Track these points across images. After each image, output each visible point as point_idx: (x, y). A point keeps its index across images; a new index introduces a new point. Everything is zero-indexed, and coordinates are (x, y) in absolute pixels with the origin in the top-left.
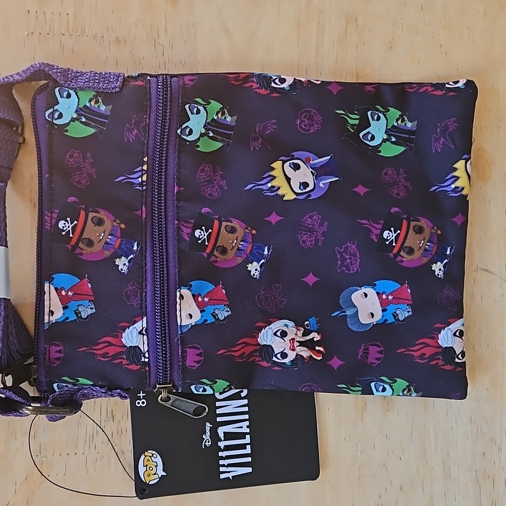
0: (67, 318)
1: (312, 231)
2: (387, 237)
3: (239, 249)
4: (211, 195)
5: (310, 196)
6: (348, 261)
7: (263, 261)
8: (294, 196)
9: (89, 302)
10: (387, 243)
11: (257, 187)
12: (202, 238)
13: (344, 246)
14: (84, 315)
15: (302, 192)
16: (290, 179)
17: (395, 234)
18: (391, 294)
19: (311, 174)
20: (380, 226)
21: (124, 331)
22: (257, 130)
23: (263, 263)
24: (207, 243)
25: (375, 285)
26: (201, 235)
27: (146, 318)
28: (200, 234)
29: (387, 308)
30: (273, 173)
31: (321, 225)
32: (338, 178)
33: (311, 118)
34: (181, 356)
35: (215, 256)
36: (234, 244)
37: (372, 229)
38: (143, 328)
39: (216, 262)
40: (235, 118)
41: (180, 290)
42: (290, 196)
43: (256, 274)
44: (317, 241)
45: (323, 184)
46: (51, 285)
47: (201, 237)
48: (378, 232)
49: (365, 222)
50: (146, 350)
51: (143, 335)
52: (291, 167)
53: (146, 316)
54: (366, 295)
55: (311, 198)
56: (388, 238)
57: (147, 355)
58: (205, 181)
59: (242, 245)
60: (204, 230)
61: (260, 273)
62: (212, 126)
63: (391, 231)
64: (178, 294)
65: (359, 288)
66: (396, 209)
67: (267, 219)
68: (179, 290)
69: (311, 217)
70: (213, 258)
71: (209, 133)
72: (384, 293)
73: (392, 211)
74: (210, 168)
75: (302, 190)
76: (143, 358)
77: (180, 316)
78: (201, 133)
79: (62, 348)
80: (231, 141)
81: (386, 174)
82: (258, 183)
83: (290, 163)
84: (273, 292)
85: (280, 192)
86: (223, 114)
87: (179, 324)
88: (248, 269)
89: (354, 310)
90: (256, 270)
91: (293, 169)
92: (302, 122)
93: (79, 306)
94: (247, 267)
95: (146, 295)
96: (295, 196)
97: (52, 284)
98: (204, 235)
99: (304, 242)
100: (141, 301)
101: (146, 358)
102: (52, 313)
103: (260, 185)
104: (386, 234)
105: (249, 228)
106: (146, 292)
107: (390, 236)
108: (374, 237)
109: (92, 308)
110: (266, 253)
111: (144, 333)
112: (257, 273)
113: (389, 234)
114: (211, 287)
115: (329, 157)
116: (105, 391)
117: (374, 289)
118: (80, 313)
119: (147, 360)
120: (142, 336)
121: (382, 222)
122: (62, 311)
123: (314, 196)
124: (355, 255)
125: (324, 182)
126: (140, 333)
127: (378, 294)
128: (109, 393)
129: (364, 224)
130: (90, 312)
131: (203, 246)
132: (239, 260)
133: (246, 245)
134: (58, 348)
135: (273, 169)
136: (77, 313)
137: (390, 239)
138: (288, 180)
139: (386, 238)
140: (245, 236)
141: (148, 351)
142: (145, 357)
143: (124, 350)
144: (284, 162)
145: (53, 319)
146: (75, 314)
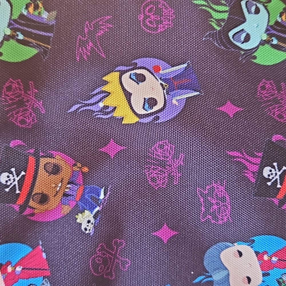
1: (163, 164)
2: (269, 176)
3: (65, 195)
4: (23, 122)
5: (158, 118)
6: (215, 207)
7: (98, 209)
8: (135, 119)
10: (269, 184)
11: (85, 108)
12: (11, 184)
13: (208, 187)
15: (145, 112)
16: (131, 94)
17: (279, 171)
18: (275, 254)
19: (161, 87)
20: (258, 161)
22: (86, 30)
23: (99, 211)
24: (18, 192)
25: (254, 241)
26: (10, 180)
28: (7, 179)
29: (270, 272)
30: (105, 88)
31: (176, 157)
32: (198, 93)
33: (159, 12)
35: (30, 207)
36: (58, 189)
37: (247, 164)
39: (33, 215)
40: (54, 13)
42: (131, 119)
43: (88, 228)
44: (171, 178)
45: (177, 101)
47: (9, 184)
48: (255, 168)
49: (236, 154)
52: (132, 79)
54: (240, 254)
55: (159, 121)
56: (270, 178)
58: (13, 104)
59: (69, 188)
60: (14, 172)
61: (95, 227)
62: (21, 24)
63: (273, 167)
65: (230, 244)
66: (280, 137)
67: (103, 150)
69: (161, 147)
70: (27, 211)
71: (17, 35)
72: (266, 252)
73: (273, 140)
74: (19, 84)
75: (146, 110)
78: (5, 35)
80: (49, 47)
81: (263, 88)
82: (86, 102)
83: (131, 74)
84: (113, 250)
85: (117, 114)
86: (36, 7)
88: (78, 221)
89: (223, 274)
90: (89, 222)
91: (135, 81)
92: (146, 17)
94: (77, 219)
96: (137, 119)
98: (14, 180)
99: (153, 180)
103: (88, 105)
104: (266, 171)
105: (79, 165)
107: (272, 174)
108: (249, 176)
110: (102, 196)
112: (91, 226)
113: (271, 171)
114: (26, 250)
115: (185, 65)
117: (252, 247)
121: (260, 154)
123: (163, 118)
124: (223, 199)
125: (178, 98)
127: (257, 253)
129: (234, 157)
131: (13, 196)
132: (66, 209)
133: (76, 188)
135: (106, 83)
137: (273, 178)
138: (128, 95)
139: (267, 177)
140: (73, 176)
144: (122, 73)
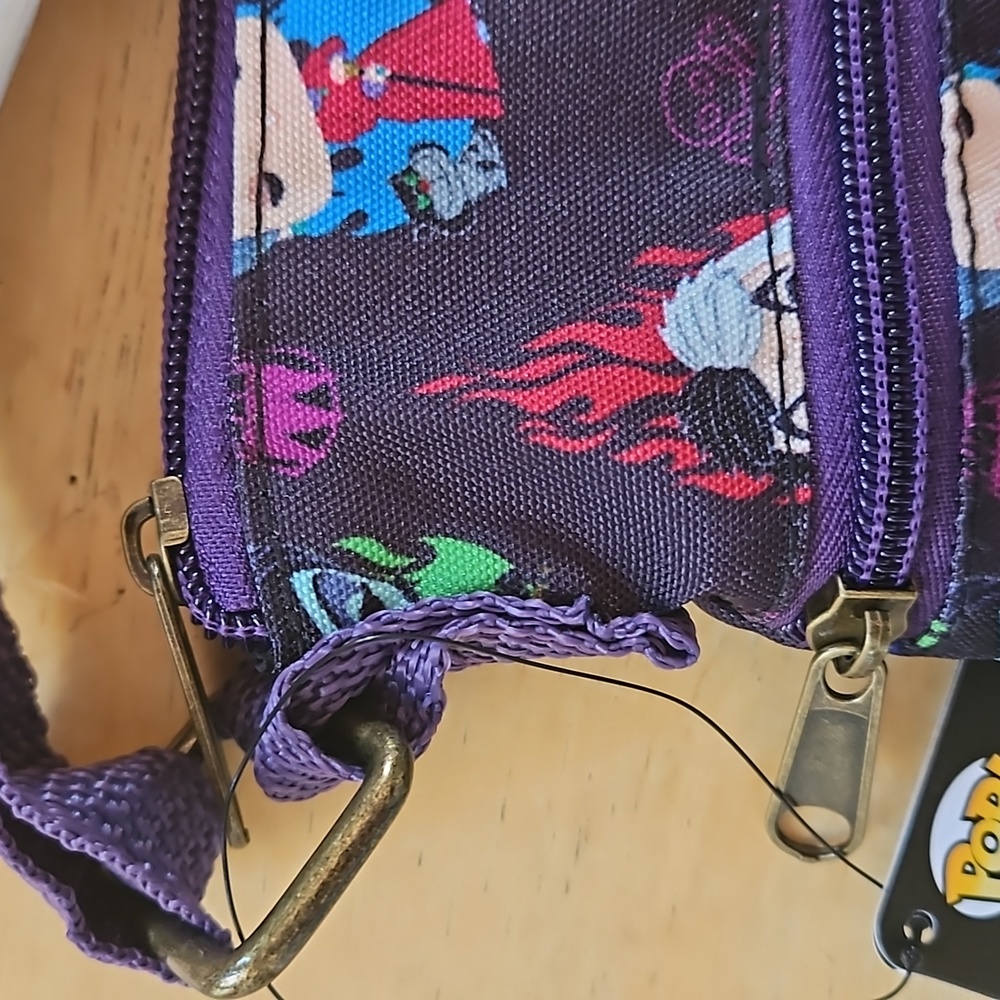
0: (359, 218)
9: (474, 128)
14: (447, 205)
21: (671, 289)
27: (787, 220)
34: (973, 432)
38: (775, 274)
41: (960, 81)
46: (271, 28)
50: (795, 391)
51: (780, 309)
53: (790, 209)
57: (800, 418)
64: (949, 102)
68: (954, 78)
76: (779, 436)
77: (968, 220)
79: (326, 377)
87: (963, 260)
93: (416, 150)
95: (783, 98)
97: (277, 23)
100: (761, 127)
101: (799, 434)
102: (271, 186)
106: (784, 83)
109: (487, 166)
111: (784, 297)
116: (578, 620)
118: (423, 187)
119: (801, 446)
120: (773, 314)
122: (326, 179)
126: (763, 296)
128: (601, 631)
130: (479, 184)
134: (307, 381)
136: (407, 189)
141: (804, 397)
142: (791, 430)
143: (676, 386)
145: (282, 221)
146: (401, 196)
